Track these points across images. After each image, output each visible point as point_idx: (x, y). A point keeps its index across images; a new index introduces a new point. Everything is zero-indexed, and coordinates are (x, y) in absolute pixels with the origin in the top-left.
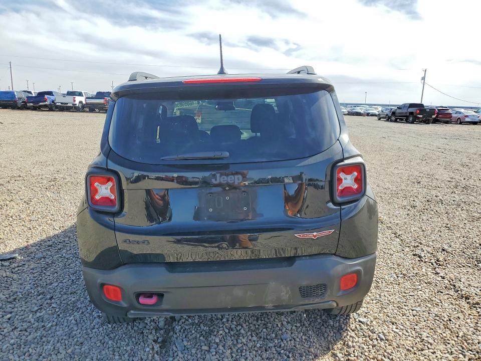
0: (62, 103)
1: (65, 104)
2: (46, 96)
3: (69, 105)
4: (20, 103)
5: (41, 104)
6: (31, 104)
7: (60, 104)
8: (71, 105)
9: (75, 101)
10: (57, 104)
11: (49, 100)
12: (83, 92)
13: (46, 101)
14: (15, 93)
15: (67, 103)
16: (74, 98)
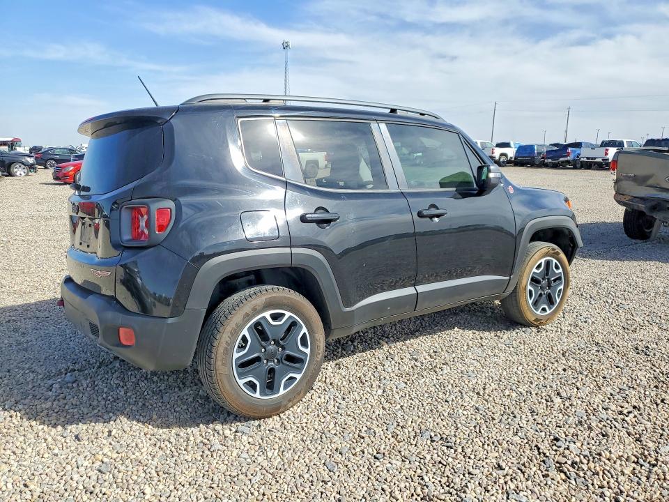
0: (588, 158)
1: (592, 158)
2: (570, 150)
3: (597, 160)
4: (538, 159)
5: (561, 159)
6: (550, 160)
7: (585, 159)
8: (600, 160)
9: (606, 154)
10: (582, 159)
11: (572, 154)
12: (625, 141)
13: (567, 156)
14: (536, 148)
15: (595, 158)
16: (607, 150)
